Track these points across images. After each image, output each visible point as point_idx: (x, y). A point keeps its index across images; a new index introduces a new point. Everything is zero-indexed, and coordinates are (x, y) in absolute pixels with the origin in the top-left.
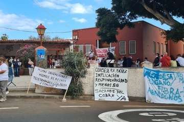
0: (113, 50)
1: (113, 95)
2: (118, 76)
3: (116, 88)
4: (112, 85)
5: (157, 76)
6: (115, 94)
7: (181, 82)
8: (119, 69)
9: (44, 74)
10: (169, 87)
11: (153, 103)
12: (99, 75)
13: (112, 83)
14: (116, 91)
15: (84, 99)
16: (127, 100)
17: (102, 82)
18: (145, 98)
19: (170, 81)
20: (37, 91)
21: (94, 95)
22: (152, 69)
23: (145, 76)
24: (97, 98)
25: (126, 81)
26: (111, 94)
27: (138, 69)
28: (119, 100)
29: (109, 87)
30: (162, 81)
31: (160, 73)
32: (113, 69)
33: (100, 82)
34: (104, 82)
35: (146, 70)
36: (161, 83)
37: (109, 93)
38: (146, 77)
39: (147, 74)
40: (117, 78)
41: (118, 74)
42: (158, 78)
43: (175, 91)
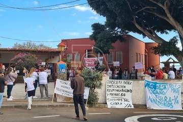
0: (101, 60)
1: (121, 104)
2: (125, 87)
3: (123, 97)
4: (120, 95)
5: (155, 87)
6: (123, 102)
7: (173, 91)
8: (125, 81)
9: (66, 85)
10: (163, 96)
11: (152, 109)
12: (110, 86)
13: (121, 93)
14: (123, 100)
15: (99, 107)
16: (133, 107)
17: (112, 93)
18: (146, 106)
19: (165, 91)
20: (58, 100)
21: (106, 103)
22: (151, 81)
23: (145, 87)
24: (109, 106)
25: (131, 91)
26: (120, 102)
27: (140, 81)
28: (126, 107)
29: (118, 96)
30: (158, 91)
31: (157, 85)
32: (121, 81)
33: (111, 93)
34: (114, 92)
35: (146, 82)
36: (157, 93)
37: (118, 101)
38: (147, 87)
39: (147, 85)
40: (124, 89)
41: (125, 85)
42: (155, 89)
43: (168, 99)
